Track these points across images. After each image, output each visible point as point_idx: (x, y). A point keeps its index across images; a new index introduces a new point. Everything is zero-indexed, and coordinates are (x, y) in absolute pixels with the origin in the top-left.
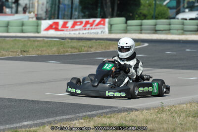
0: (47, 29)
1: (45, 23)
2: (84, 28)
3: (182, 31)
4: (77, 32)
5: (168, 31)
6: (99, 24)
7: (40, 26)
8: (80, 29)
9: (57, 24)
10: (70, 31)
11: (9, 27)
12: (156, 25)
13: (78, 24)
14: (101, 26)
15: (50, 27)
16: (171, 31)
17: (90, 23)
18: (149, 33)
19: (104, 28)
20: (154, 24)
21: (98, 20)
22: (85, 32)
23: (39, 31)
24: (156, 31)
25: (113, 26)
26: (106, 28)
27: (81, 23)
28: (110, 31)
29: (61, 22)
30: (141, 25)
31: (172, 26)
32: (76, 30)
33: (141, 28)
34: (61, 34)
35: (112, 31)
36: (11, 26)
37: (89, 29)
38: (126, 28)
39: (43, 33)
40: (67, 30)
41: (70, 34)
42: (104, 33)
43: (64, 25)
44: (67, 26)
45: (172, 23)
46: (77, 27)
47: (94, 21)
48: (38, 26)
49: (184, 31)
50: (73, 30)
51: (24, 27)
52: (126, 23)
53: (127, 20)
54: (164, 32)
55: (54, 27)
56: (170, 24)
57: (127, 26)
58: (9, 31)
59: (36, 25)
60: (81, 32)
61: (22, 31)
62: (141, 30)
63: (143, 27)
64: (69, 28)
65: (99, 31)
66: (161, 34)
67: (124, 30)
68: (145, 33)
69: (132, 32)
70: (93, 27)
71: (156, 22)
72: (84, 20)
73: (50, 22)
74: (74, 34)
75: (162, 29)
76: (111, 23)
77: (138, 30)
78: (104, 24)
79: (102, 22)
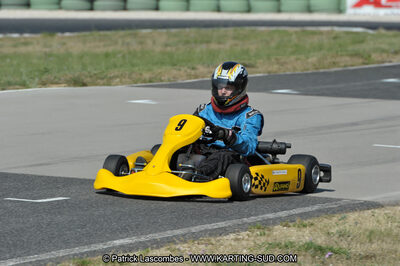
0: (359, 5)
11: (283, 0)
23: (342, 8)
34: (386, 15)
40: (397, 7)
58: (283, 8)
61: (309, 10)
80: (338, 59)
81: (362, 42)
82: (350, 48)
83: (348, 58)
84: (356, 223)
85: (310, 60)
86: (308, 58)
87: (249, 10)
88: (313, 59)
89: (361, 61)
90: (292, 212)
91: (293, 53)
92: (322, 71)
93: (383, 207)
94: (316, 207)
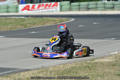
1: (22, 6)
2: (45, 8)
3: (104, 8)
4: (41, 11)
5: (96, 8)
7: (19, 8)
8: (42, 9)
9: (29, 6)
10: (36, 10)
12: (88, 5)
13: (42, 6)
14: (55, 7)
15: (25, 9)
16: (98, 8)
17: (49, 5)
18: (84, 10)
19: (57, 8)
20: (87, 4)
21: (53, 3)
23: (18, 11)
24: (88, 9)
25: (62, 7)
26: (58, 8)
27: (43, 5)
28: (61, 10)
29: (31, 5)
30: (79, 6)
31: (98, 5)
32: (40, 10)
33: (79, 7)
34: (31, 12)
36: (1, 9)
37: (48, 9)
38: (71, 8)
40: (34, 10)
41: (36, 12)
42: (57, 11)
43: (33, 7)
44: (35, 7)
45: (98, 4)
46: (40, 8)
47: (51, 4)
48: (17, 8)
49: (105, 8)
50: (38, 10)
51: (9, 9)
52: (70, 4)
53: (71, 2)
54: (93, 9)
55: (27, 8)
56: (97, 4)
57: (71, 6)
59: (16, 7)
60: (43, 11)
61: (8, 12)
62: (79, 9)
63: (80, 6)
64: (36, 9)
65: (54, 10)
66: (92, 10)
67: (69, 9)
68: (82, 11)
69: (74, 10)
70: (50, 7)
72: (45, 4)
73: (25, 5)
74: (39, 12)
75: (92, 7)
76: (62, 5)
77: (78, 9)
78: (57, 6)
79: (56, 5)
80: (17, 27)
81: (24, 21)
82: (20, 23)
83: (20, 26)
84: (23, 76)
85: (8, 27)
86: (8, 26)
88: (9, 27)
89: (24, 27)
90: (4, 73)
91: (3, 25)
92: (12, 30)
93: (31, 70)
94: (11, 71)
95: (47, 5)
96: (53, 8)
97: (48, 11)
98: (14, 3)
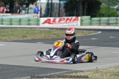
0: (44, 23)
1: (43, 20)
2: (66, 22)
4: (61, 25)
5: (116, 24)
6: (75, 20)
7: (40, 21)
8: (63, 23)
9: (50, 20)
10: (57, 24)
11: (21, 22)
12: (108, 20)
13: (62, 20)
15: (46, 22)
16: (118, 24)
17: (70, 20)
18: (104, 25)
19: (78, 22)
21: (74, 18)
22: (66, 24)
23: (39, 24)
24: (108, 24)
25: (83, 21)
27: (64, 19)
28: (81, 24)
29: (52, 19)
30: (100, 21)
33: (100, 22)
35: (83, 24)
36: (22, 21)
37: (68, 23)
39: (41, 25)
40: (55, 24)
41: (57, 26)
42: (78, 25)
43: (54, 21)
46: (61, 22)
47: (72, 18)
48: (38, 21)
50: (59, 24)
51: (30, 22)
52: (91, 19)
53: (92, 17)
54: (114, 24)
55: (48, 22)
56: (117, 20)
57: (92, 21)
58: (21, 24)
59: (37, 20)
60: (64, 25)
61: (29, 24)
62: (100, 24)
63: (101, 21)
64: (57, 22)
65: (75, 24)
66: (112, 26)
67: (90, 23)
68: (102, 25)
69: (94, 25)
70: (71, 21)
71: (109, 19)
72: (66, 18)
73: (46, 19)
74: (60, 26)
75: (112, 23)
76: (82, 19)
77: (98, 24)
78: (78, 20)
79: (77, 19)
87: (11, 24)
95: (67, 19)
96: (74, 22)
97: (68, 25)
98: (34, 16)
